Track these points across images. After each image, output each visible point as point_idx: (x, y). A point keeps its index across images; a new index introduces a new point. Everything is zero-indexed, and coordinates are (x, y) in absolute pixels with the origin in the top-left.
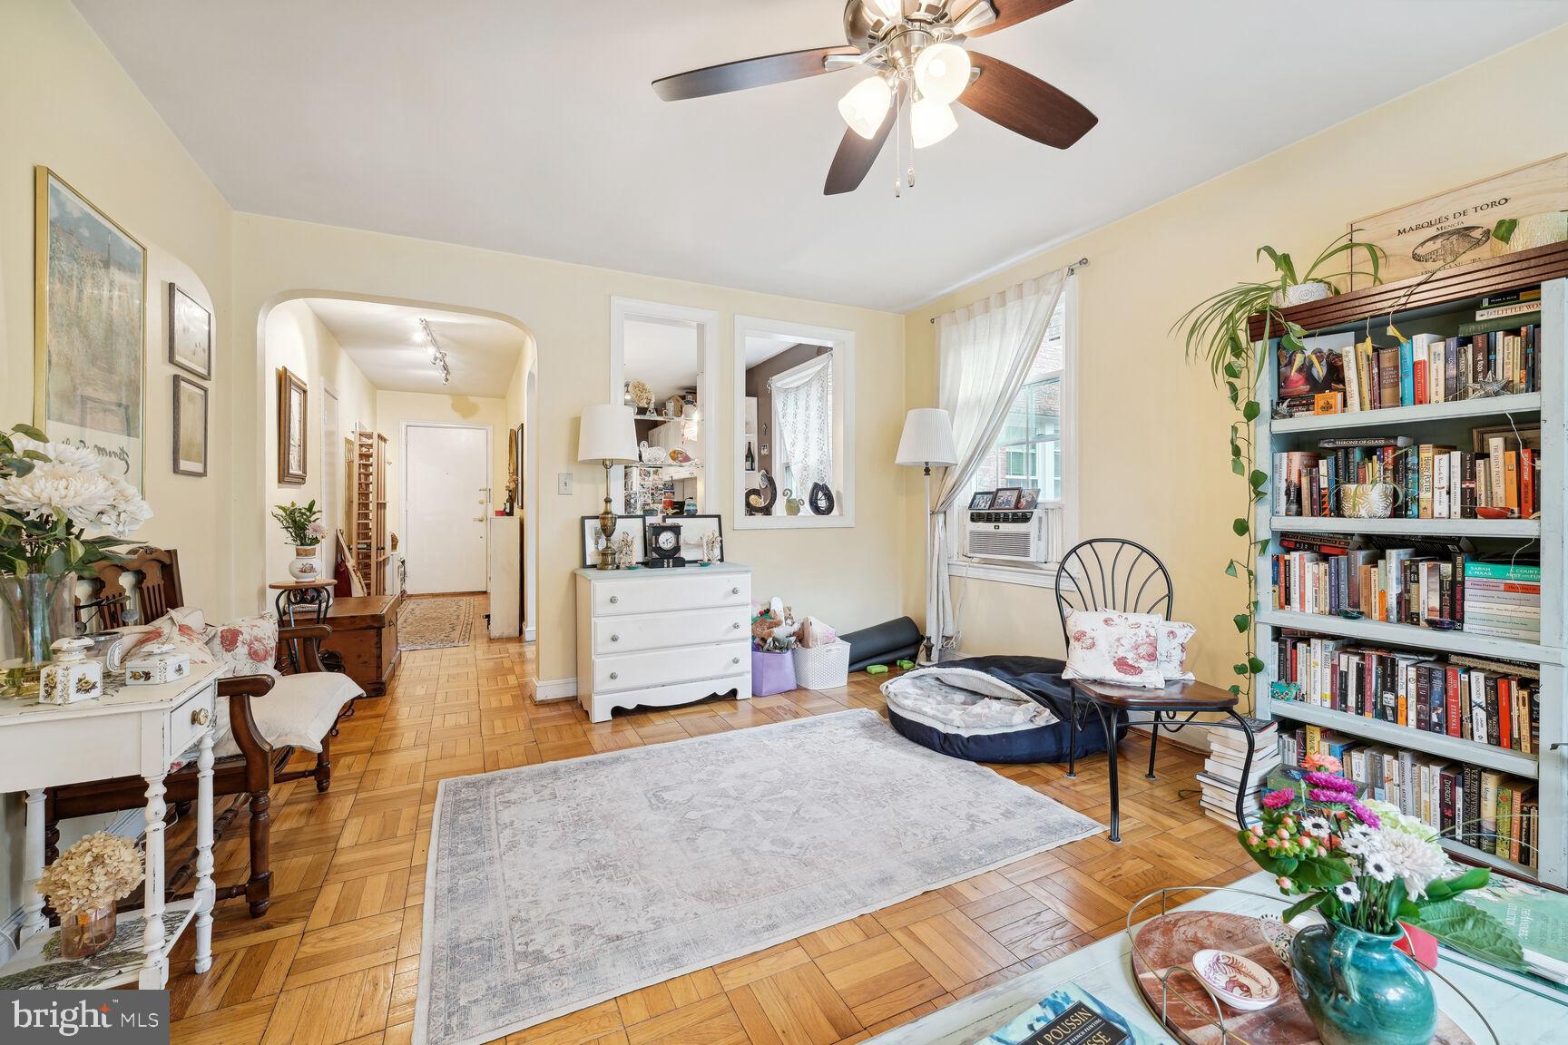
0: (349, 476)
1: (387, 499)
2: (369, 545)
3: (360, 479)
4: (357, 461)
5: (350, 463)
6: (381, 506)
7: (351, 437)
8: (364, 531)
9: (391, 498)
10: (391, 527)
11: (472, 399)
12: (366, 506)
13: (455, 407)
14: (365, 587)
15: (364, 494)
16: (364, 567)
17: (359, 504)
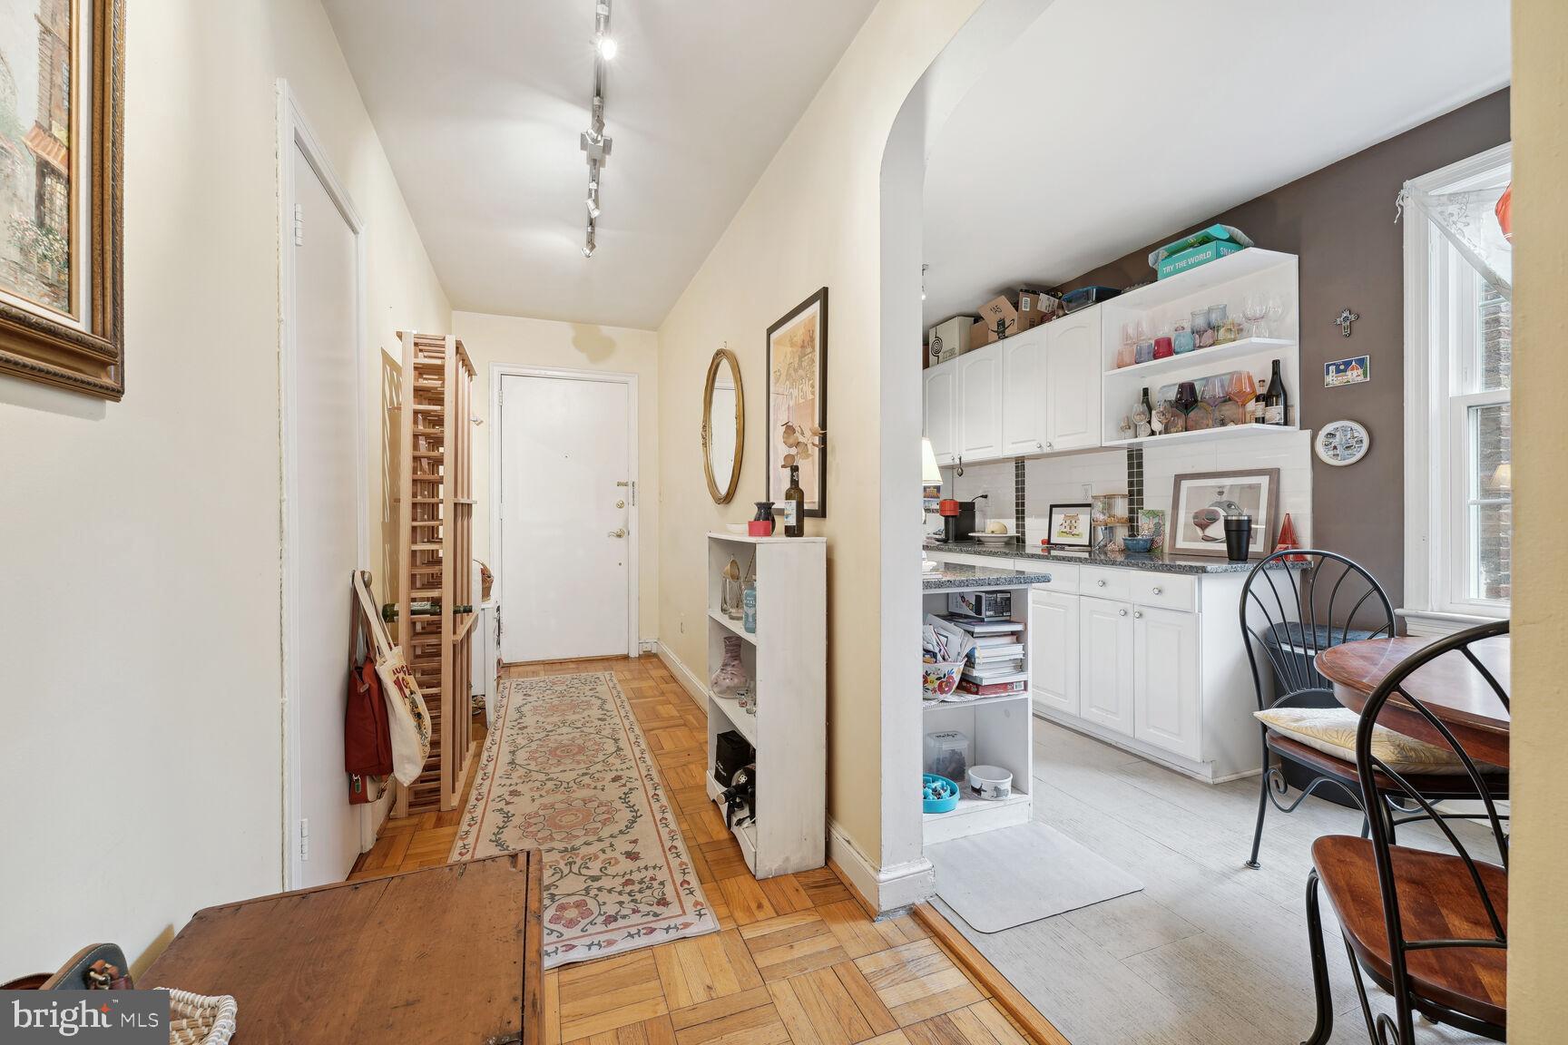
0: (394, 445)
1: (474, 497)
2: (437, 602)
3: (416, 446)
4: (409, 404)
5: (394, 412)
6: (463, 510)
7: (398, 351)
8: (427, 571)
9: (480, 493)
10: (480, 552)
11: (606, 330)
12: (432, 510)
13: (578, 343)
14: (423, 708)
15: (426, 484)
16: (425, 662)
17: (414, 505)
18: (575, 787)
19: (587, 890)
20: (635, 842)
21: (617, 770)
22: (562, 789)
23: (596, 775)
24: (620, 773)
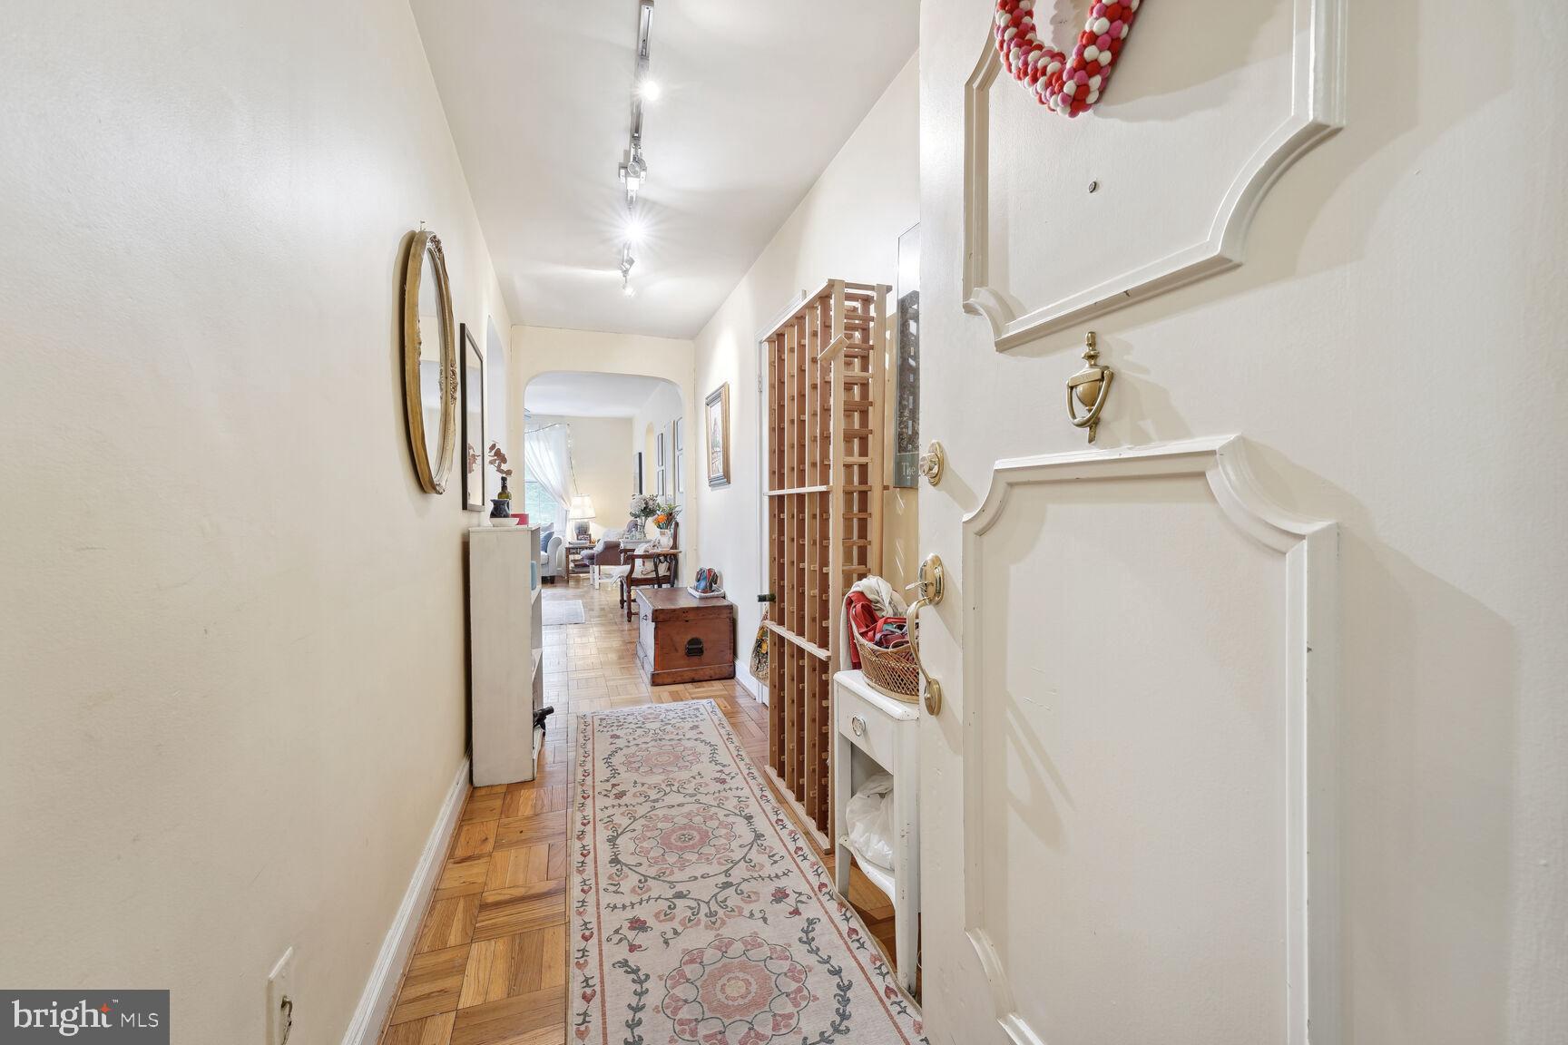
18: (663, 786)
19: (644, 723)
20: (612, 744)
21: (620, 805)
22: (677, 785)
23: (642, 799)
24: (617, 802)
